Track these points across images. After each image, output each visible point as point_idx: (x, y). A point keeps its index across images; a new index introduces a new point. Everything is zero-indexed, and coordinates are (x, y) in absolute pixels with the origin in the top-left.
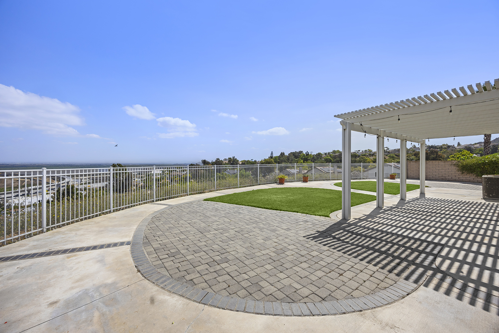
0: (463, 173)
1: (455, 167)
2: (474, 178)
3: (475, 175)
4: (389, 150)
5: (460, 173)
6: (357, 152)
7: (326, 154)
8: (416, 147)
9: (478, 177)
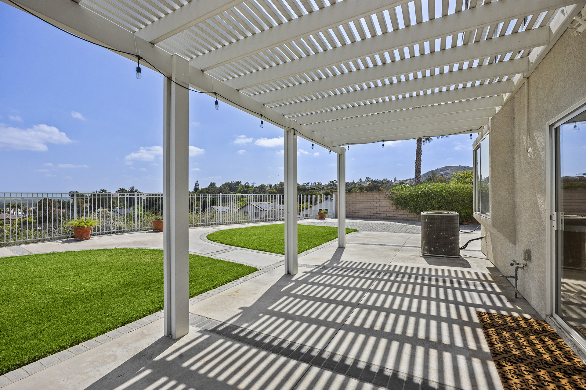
0: (397, 208)
1: (389, 201)
2: (407, 215)
3: (408, 211)
5: (394, 208)
6: (306, 185)
7: (270, 186)
8: (361, 181)
9: (412, 214)
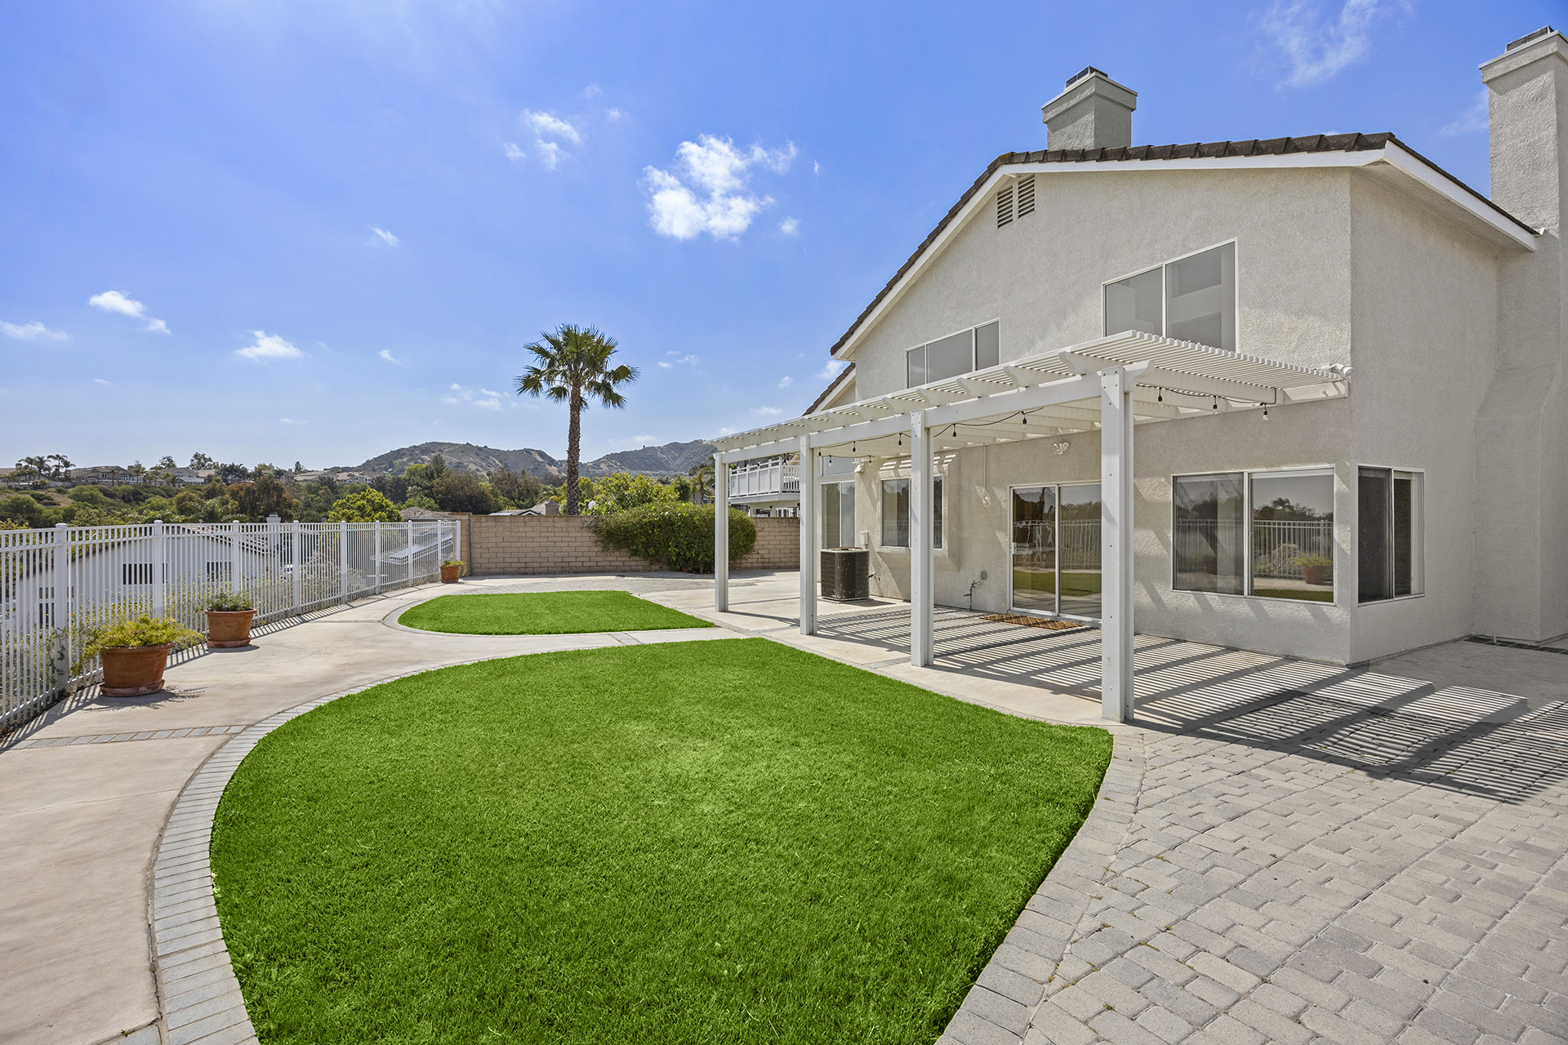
0: (606, 549)
1: (590, 534)
3: (629, 554)
4: (71, 468)
5: (600, 549)
8: (174, 465)
